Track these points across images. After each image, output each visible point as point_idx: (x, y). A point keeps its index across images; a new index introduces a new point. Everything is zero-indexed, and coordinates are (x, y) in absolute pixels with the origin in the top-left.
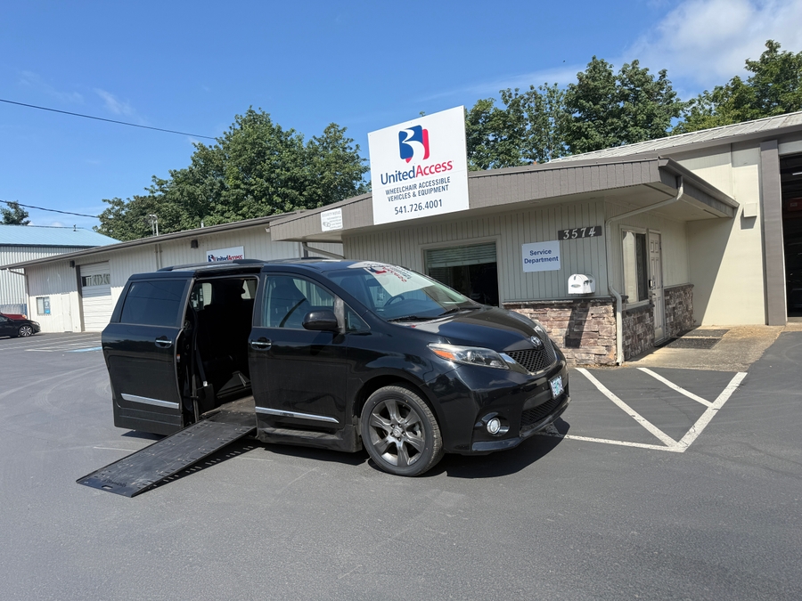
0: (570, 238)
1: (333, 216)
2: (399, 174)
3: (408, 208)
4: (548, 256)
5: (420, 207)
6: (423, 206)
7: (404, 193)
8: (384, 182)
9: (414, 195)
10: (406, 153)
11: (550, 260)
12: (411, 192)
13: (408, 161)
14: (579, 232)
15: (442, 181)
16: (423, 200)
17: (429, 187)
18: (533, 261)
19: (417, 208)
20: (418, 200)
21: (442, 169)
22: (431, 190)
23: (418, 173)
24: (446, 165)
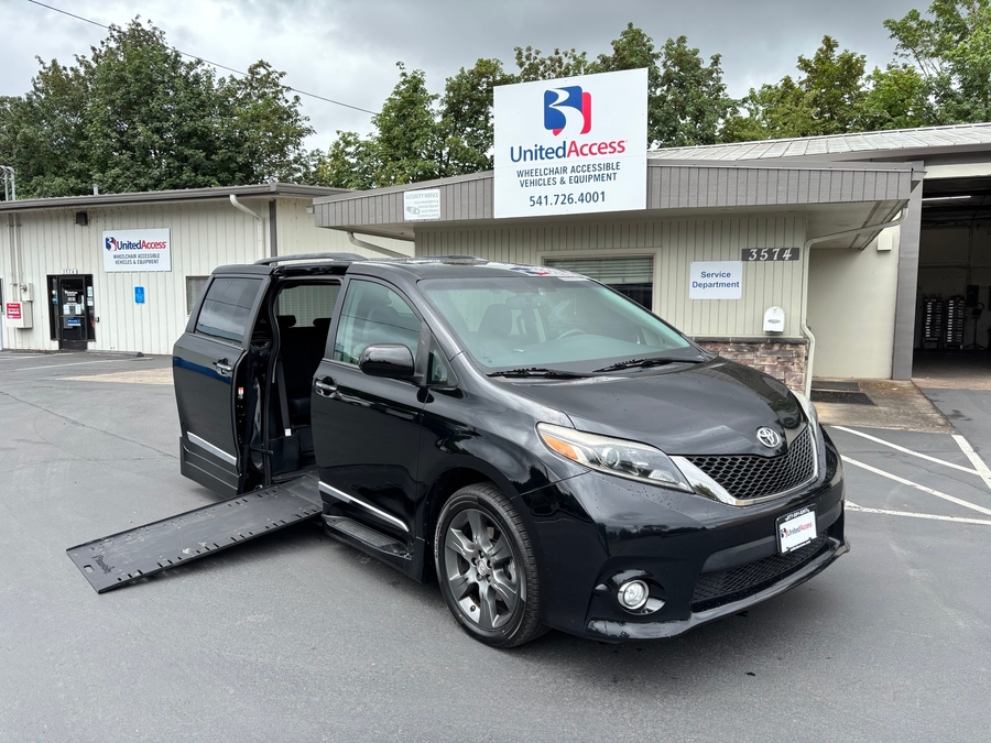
0: (757, 259)
1: (424, 199)
2: (541, 149)
3: (552, 199)
4: (726, 280)
5: (570, 199)
6: (576, 199)
7: (546, 178)
8: (516, 157)
9: (562, 182)
10: (555, 122)
11: (728, 285)
12: (558, 177)
13: (556, 133)
14: (771, 253)
15: (608, 166)
16: (576, 190)
17: (587, 173)
18: (705, 286)
19: (566, 201)
20: (568, 189)
21: (610, 149)
22: (590, 177)
23: (570, 151)
24: (615, 145)
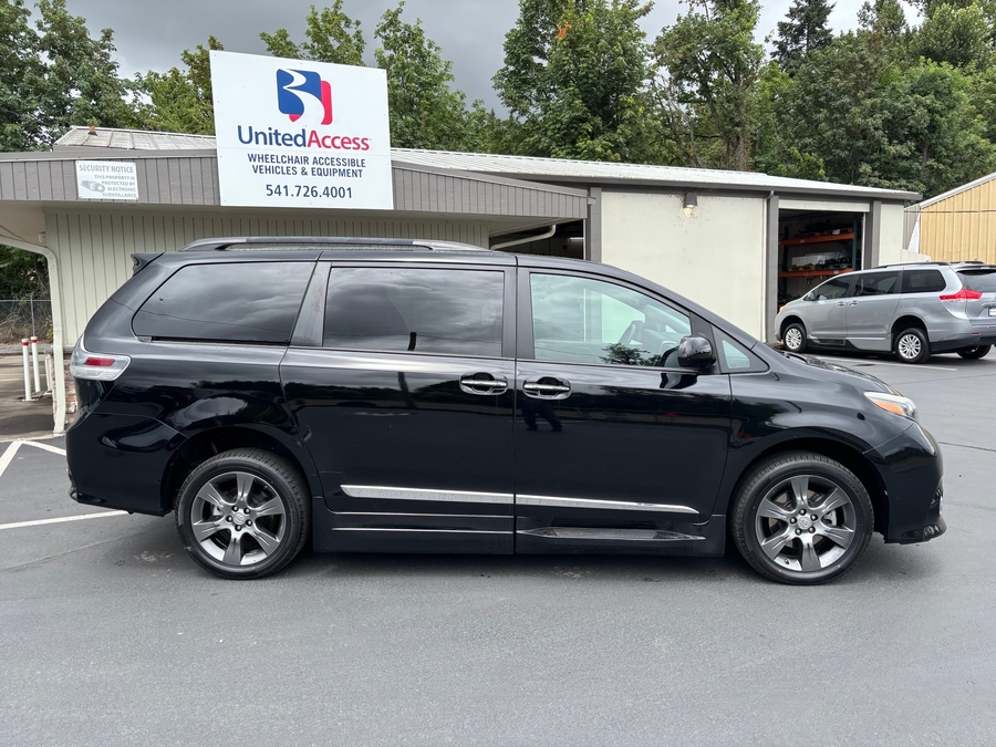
1: (111, 173)
2: (276, 134)
3: (293, 190)
5: (314, 192)
6: (320, 192)
8: (245, 138)
9: (304, 172)
10: (291, 106)
12: (299, 167)
13: (293, 119)
15: (353, 162)
16: (321, 183)
17: (330, 167)
19: (309, 193)
20: (310, 180)
21: (353, 145)
22: (334, 171)
23: (311, 141)
24: (359, 142)
